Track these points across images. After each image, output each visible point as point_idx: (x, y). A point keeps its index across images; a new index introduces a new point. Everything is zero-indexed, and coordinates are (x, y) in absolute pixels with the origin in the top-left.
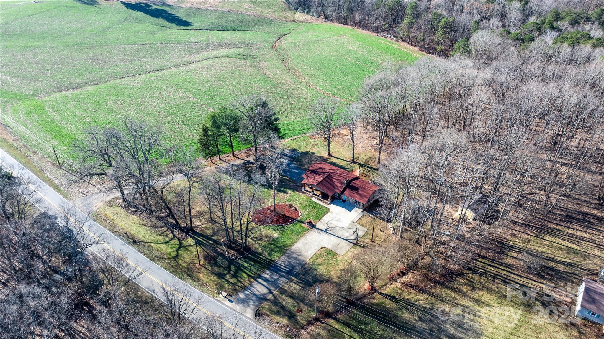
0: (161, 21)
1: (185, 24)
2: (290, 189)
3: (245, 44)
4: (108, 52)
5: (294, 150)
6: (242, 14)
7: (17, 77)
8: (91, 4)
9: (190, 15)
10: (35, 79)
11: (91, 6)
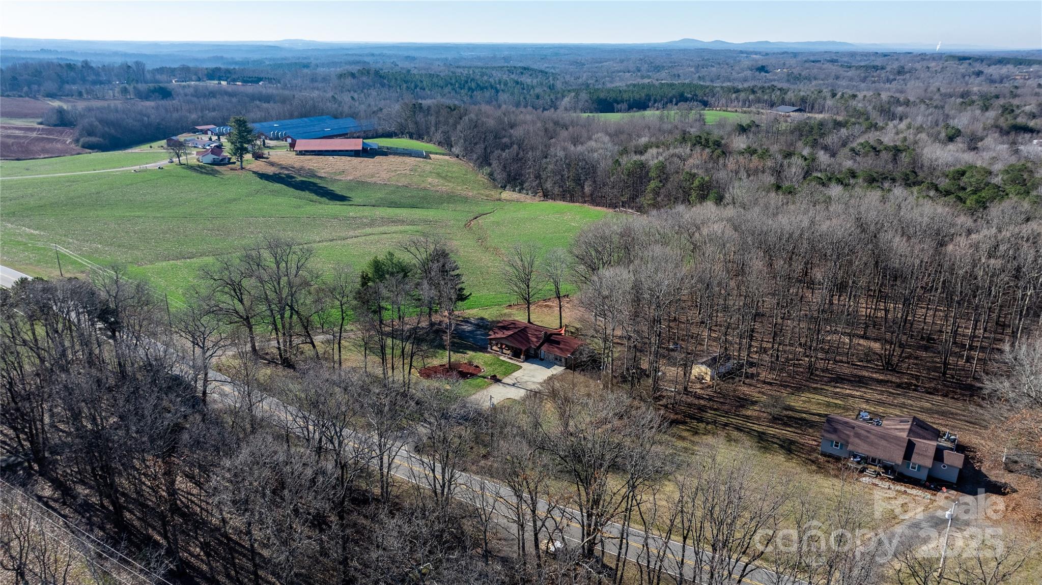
0: (307, 194)
1: (342, 198)
2: (470, 350)
3: (426, 222)
4: (233, 223)
5: (482, 319)
6: (425, 189)
7: (111, 245)
8: (211, 174)
9: (350, 189)
10: (132, 247)
11: (211, 176)
